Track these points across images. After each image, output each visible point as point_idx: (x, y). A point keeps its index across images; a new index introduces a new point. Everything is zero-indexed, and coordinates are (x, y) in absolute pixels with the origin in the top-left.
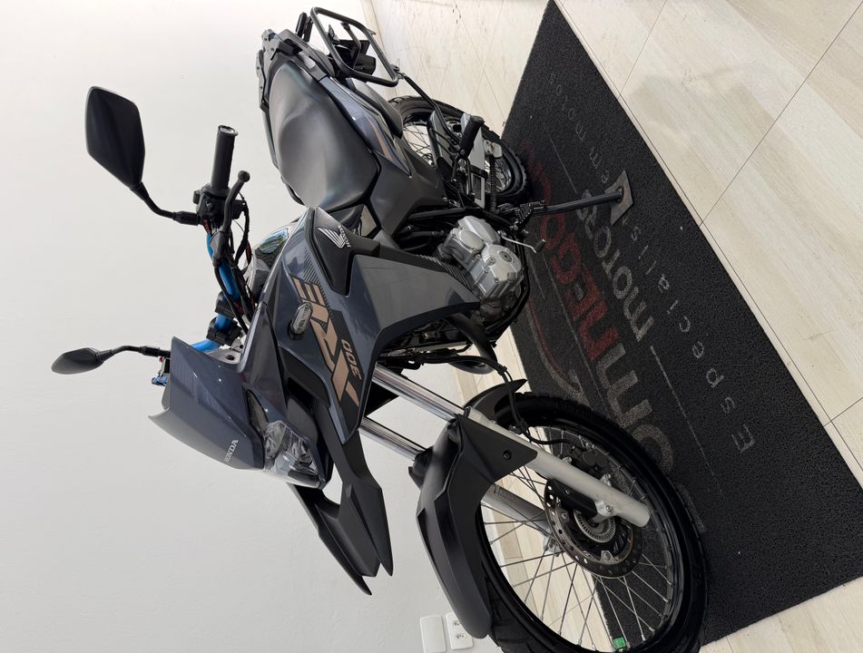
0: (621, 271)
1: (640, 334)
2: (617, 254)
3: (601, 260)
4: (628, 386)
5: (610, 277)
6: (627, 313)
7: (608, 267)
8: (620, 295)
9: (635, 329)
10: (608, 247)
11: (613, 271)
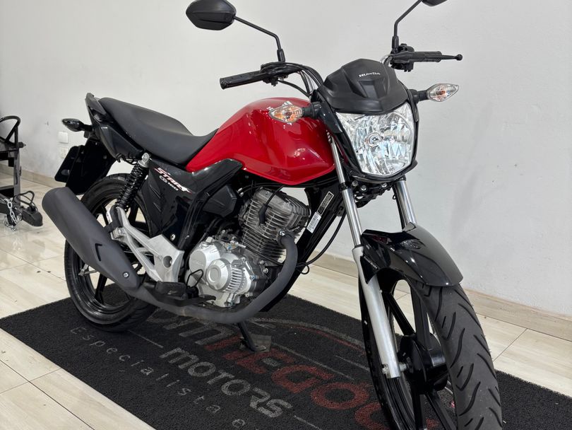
0: (205, 374)
2: (209, 382)
3: (234, 379)
7: (224, 375)
9: (182, 352)
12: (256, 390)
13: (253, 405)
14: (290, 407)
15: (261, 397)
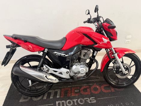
0: (72, 103)
1: (57, 102)
2: (76, 104)
3: (78, 100)
4: (51, 96)
5: (73, 100)
6: (63, 101)
7: (75, 100)
8: (68, 101)
9: (59, 102)
12: (85, 99)
13: (90, 102)
14: (94, 98)
15: (88, 100)
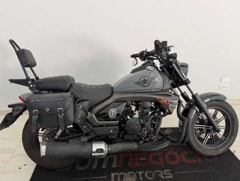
1: (113, 175)
2: (141, 179)
3: (145, 172)
5: (137, 173)
6: (122, 173)
7: (140, 173)
10: (146, 176)
11: (138, 175)
12: (156, 171)
13: (163, 177)
14: (170, 171)
15: (160, 173)
